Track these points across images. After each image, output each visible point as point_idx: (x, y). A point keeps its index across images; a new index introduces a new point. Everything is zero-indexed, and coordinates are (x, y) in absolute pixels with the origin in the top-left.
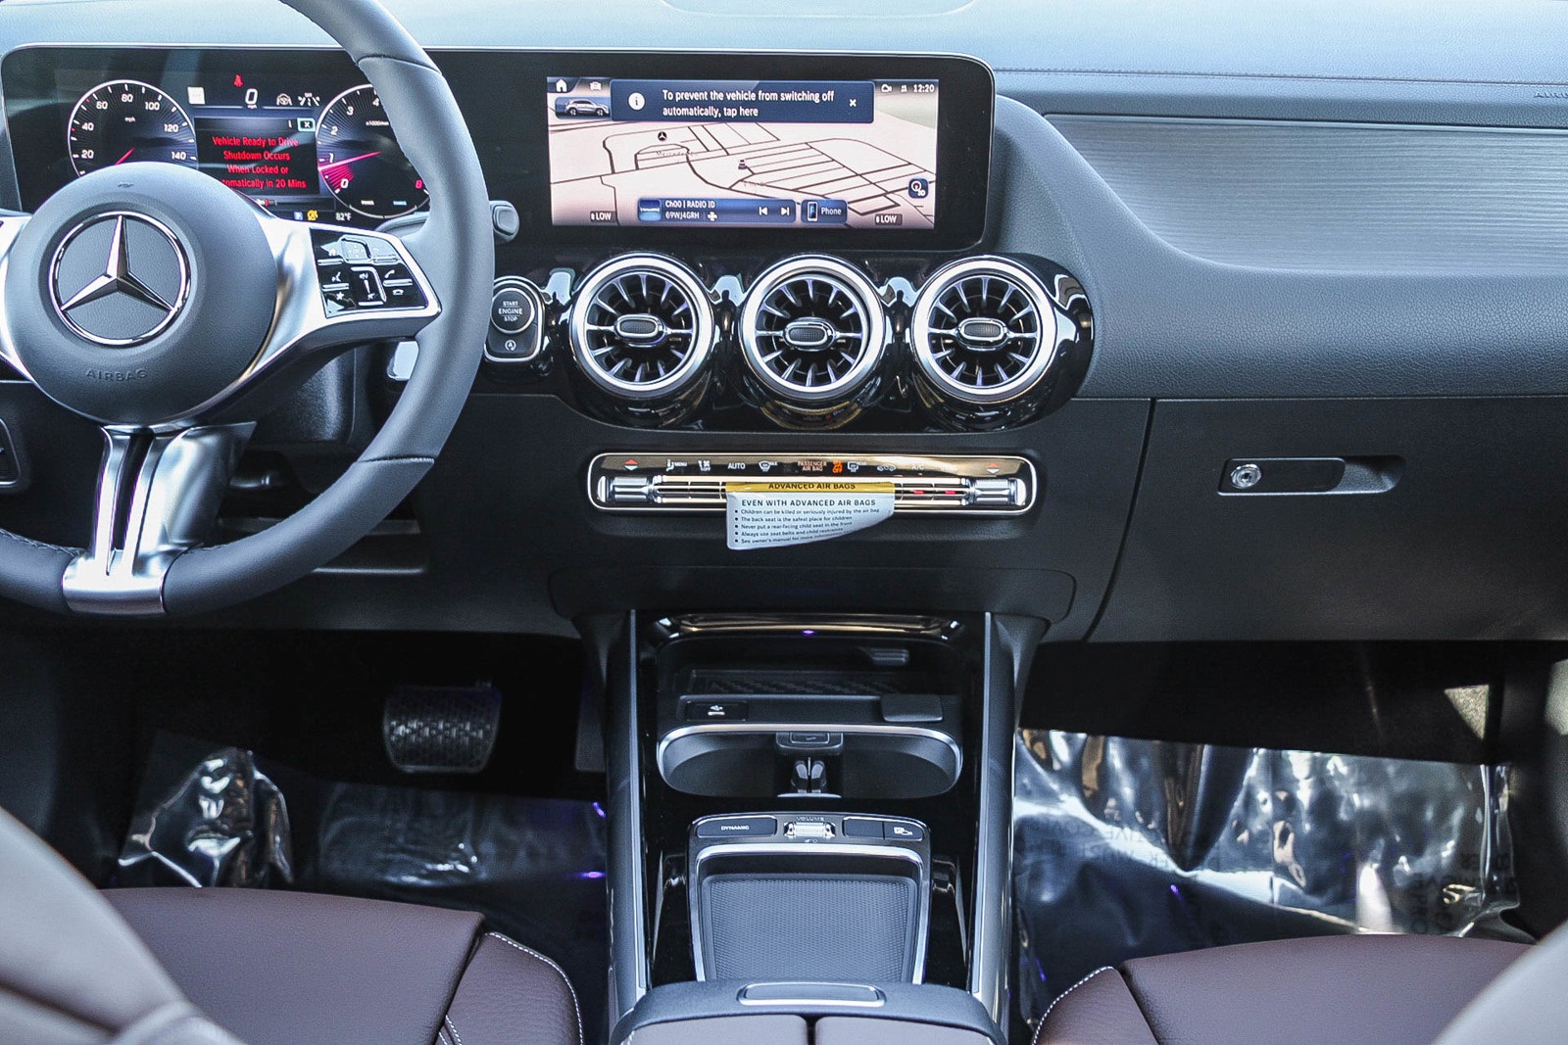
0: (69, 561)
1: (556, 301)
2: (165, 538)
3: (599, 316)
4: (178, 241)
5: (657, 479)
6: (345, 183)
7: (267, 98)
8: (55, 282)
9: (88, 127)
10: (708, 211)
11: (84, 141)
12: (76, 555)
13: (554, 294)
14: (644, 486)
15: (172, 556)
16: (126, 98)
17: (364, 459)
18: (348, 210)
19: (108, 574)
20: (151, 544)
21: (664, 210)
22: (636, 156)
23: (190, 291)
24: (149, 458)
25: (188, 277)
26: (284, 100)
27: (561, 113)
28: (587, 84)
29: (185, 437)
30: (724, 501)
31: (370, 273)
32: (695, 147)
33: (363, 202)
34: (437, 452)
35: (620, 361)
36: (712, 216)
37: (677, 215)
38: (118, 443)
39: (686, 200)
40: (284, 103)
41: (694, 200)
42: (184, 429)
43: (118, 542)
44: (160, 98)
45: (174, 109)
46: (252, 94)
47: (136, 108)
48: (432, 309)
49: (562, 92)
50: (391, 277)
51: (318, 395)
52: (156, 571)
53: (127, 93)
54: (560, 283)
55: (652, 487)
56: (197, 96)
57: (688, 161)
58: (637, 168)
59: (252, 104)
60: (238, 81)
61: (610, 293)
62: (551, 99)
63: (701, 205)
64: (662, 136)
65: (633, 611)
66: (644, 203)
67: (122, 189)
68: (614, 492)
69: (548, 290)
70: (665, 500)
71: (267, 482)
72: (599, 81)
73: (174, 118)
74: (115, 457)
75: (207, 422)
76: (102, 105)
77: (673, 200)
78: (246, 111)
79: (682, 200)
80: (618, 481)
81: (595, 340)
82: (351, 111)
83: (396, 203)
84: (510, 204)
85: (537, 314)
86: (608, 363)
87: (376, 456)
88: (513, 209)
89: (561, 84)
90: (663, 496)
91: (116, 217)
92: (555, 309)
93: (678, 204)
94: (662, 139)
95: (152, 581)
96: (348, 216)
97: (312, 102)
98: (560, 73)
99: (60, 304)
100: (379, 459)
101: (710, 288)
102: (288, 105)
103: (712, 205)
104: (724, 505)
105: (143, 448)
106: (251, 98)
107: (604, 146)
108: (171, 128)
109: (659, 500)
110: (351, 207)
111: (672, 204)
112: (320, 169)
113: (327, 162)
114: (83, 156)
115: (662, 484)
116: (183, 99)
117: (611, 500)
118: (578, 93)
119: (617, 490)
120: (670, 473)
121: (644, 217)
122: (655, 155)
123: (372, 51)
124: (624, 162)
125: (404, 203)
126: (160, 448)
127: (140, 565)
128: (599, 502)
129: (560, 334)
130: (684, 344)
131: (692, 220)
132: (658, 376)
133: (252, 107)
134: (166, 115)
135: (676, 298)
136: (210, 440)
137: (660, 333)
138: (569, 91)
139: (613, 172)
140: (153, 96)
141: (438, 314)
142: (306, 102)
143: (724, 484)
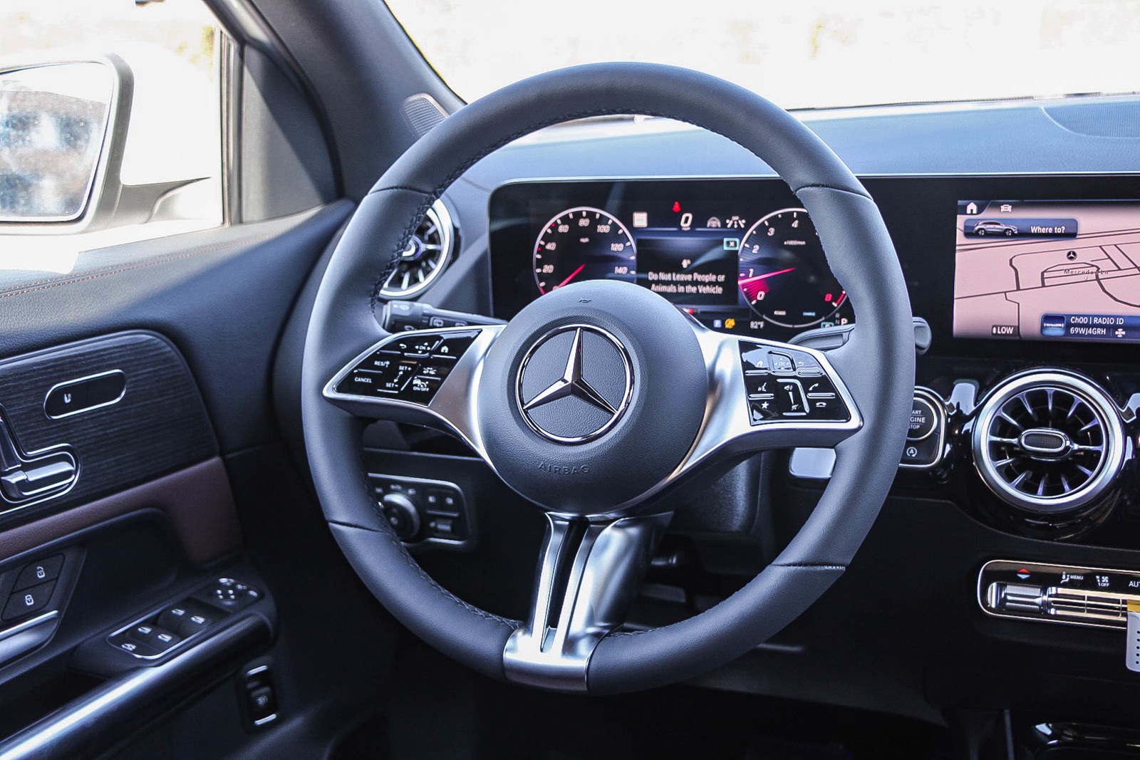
0: (509, 633)
1: (960, 412)
2: (591, 621)
3: (999, 427)
4: (625, 350)
5: (1053, 590)
6: (761, 295)
7: (699, 221)
8: (520, 385)
9: (551, 246)
10: (1116, 327)
11: (547, 257)
12: (516, 628)
13: (958, 404)
14: (1036, 596)
15: (597, 637)
16: (583, 223)
17: (780, 563)
18: (762, 319)
19: (542, 650)
20: (578, 627)
21: (1069, 326)
22: (1043, 274)
23: (633, 395)
24: (583, 543)
25: (632, 382)
26: (714, 223)
27: (970, 233)
28: (998, 206)
29: (616, 527)
30: (1124, 619)
31: (795, 385)
32: (1106, 265)
33: (776, 313)
34: (849, 561)
35: (1021, 473)
36: (1120, 333)
37: (1082, 331)
38: (558, 528)
39: (1093, 316)
40: (714, 226)
41: (1102, 316)
42: (616, 519)
43: (553, 621)
44: (610, 222)
45: (620, 232)
46: (687, 218)
47: (591, 231)
48: (854, 423)
49: (972, 214)
50: (815, 390)
51: (729, 490)
52: (584, 649)
53: (585, 218)
54: (964, 393)
55: (1045, 598)
56: (640, 219)
57: (1098, 279)
58: (1043, 286)
59: (685, 226)
60: (677, 207)
61: (1013, 405)
62: (961, 221)
63: (1109, 322)
64: (1072, 255)
65: (1007, 711)
66: (1048, 318)
67: (583, 305)
68: (1005, 600)
69: (953, 400)
70: (1059, 612)
71: (674, 561)
72: (1010, 204)
73: (623, 239)
74: (556, 540)
75: (634, 516)
76: (564, 229)
77: (1079, 316)
78: (681, 233)
79: (1088, 316)
80: (1010, 589)
81: (997, 451)
82: (772, 232)
83: (805, 314)
84: (924, 321)
85: (940, 423)
86: (1008, 474)
87: (791, 560)
88: (926, 325)
89: (972, 207)
90: (1057, 608)
91: (575, 329)
92: (959, 419)
93: (1084, 321)
94: (1071, 258)
95: (578, 663)
96: (762, 324)
97: (738, 224)
98: (971, 198)
99: (523, 404)
100: (794, 565)
101: (1122, 406)
102: (717, 227)
103: (1120, 322)
104: (1125, 624)
105: (579, 534)
106: (686, 222)
107: (1011, 265)
108: (617, 247)
109: (1052, 611)
110: (764, 317)
111: (1078, 320)
112: (740, 283)
113: (747, 277)
114: (544, 271)
115: (1057, 595)
116: (628, 222)
117: (1002, 602)
118: (988, 214)
119: (1009, 598)
120: (1065, 585)
121: (1047, 332)
122: (1062, 273)
123: (812, 181)
124: (1030, 277)
125: (814, 314)
126: (594, 535)
127: (570, 645)
128: (985, 603)
129: (963, 445)
130: (1092, 460)
131: (1097, 336)
132: (1063, 491)
133: (685, 229)
134: (615, 236)
135: (1085, 414)
136: (633, 531)
137: (1067, 448)
138: (979, 212)
139: (1018, 289)
140: (603, 220)
141: (860, 428)
142: (733, 224)
143: (1125, 602)
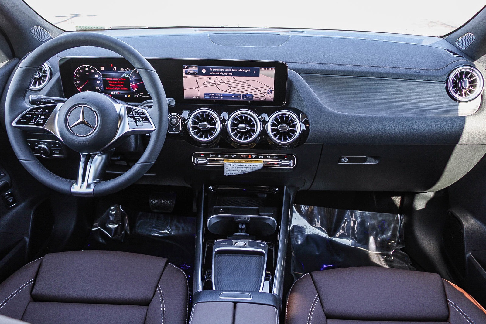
0: (72, 184)
1: (185, 118)
2: (94, 179)
3: (194, 122)
5: (208, 159)
6: (136, 89)
7: (118, 69)
9: (78, 76)
10: (221, 96)
11: (77, 78)
12: (74, 183)
13: (184, 117)
14: (204, 160)
15: (96, 183)
16: (87, 69)
17: (138, 163)
18: (137, 95)
19: (81, 188)
20: (90, 181)
21: (210, 96)
22: (204, 83)
24: (90, 160)
25: (98, 119)
26: (122, 70)
27: (186, 73)
28: (192, 67)
29: (98, 155)
31: (139, 119)
32: (217, 82)
33: (141, 93)
34: (155, 161)
35: (199, 133)
36: (221, 98)
37: (213, 97)
38: (83, 156)
39: (216, 94)
41: (217, 94)
42: (98, 153)
43: (83, 180)
44: (94, 69)
45: (97, 72)
46: (115, 68)
47: (89, 71)
49: (186, 68)
50: (144, 120)
51: (130, 142)
52: (92, 186)
53: (87, 68)
54: (185, 114)
55: (207, 161)
56: (102, 69)
57: (216, 85)
58: (204, 86)
59: (115, 71)
60: (112, 65)
61: (197, 117)
62: (184, 70)
63: (219, 95)
64: (210, 79)
65: (204, 184)
66: (205, 94)
67: (83, 100)
68: (198, 162)
69: (182, 116)
70: (210, 164)
71: (119, 158)
72: (195, 66)
73: (98, 74)
74: (83, 159)
75: (104, 152)
76: (81, 71)
77: (212, 94)
78: (114, 72)
79: (214, 94)
80: (199, 159)
81: (194, 128)
82: (137, 72)
84: (173, 99)
85: (180, 122)
86: (196, 133)
87: (141, 162)
88: (174, 100)
89: (186, 67)
90: (209, 163)
91: (81, 106)
92: (185, 120)
93: (214, 95)
94: (210, 80)
95: (91, 190)
97: (129, 70)
98: (186, 64)
99: (69, 127)
100: (141, 163)
101: (220, 116)
102: (123, 71)
103: (221, 95)
104: (223, 165)
105: (89, 158)
106: (115, 69)
107: (196, 81)
108: (97, 76)
109: (208, 163)
111: (212, 95)
112: (131, 85)
113: (132, 84)
114: (77, 82)
115: (209, 160)
116: (99, 69)
117: (197, 162)
118: (190, 69)
119: (199, 161)
120: (211, 157)
121: (206, 98)
122: (208, 83)
123: (140, 67)
124: (201, 85)
126: (93, 157)
127: (88, 186)
128: (194, 163)
129: (185, 126)
130: (214, 129)
131: (217, 98)
132: (208, 137)
134: (95, 73)
135: (212, 119)
136: (104, 156)
137: (208, 127)
138: (188, 68)
139: (198, 87)
140: (92, 69)
141: (155, 129)
142: (127, 70)
143: (223, 160)
